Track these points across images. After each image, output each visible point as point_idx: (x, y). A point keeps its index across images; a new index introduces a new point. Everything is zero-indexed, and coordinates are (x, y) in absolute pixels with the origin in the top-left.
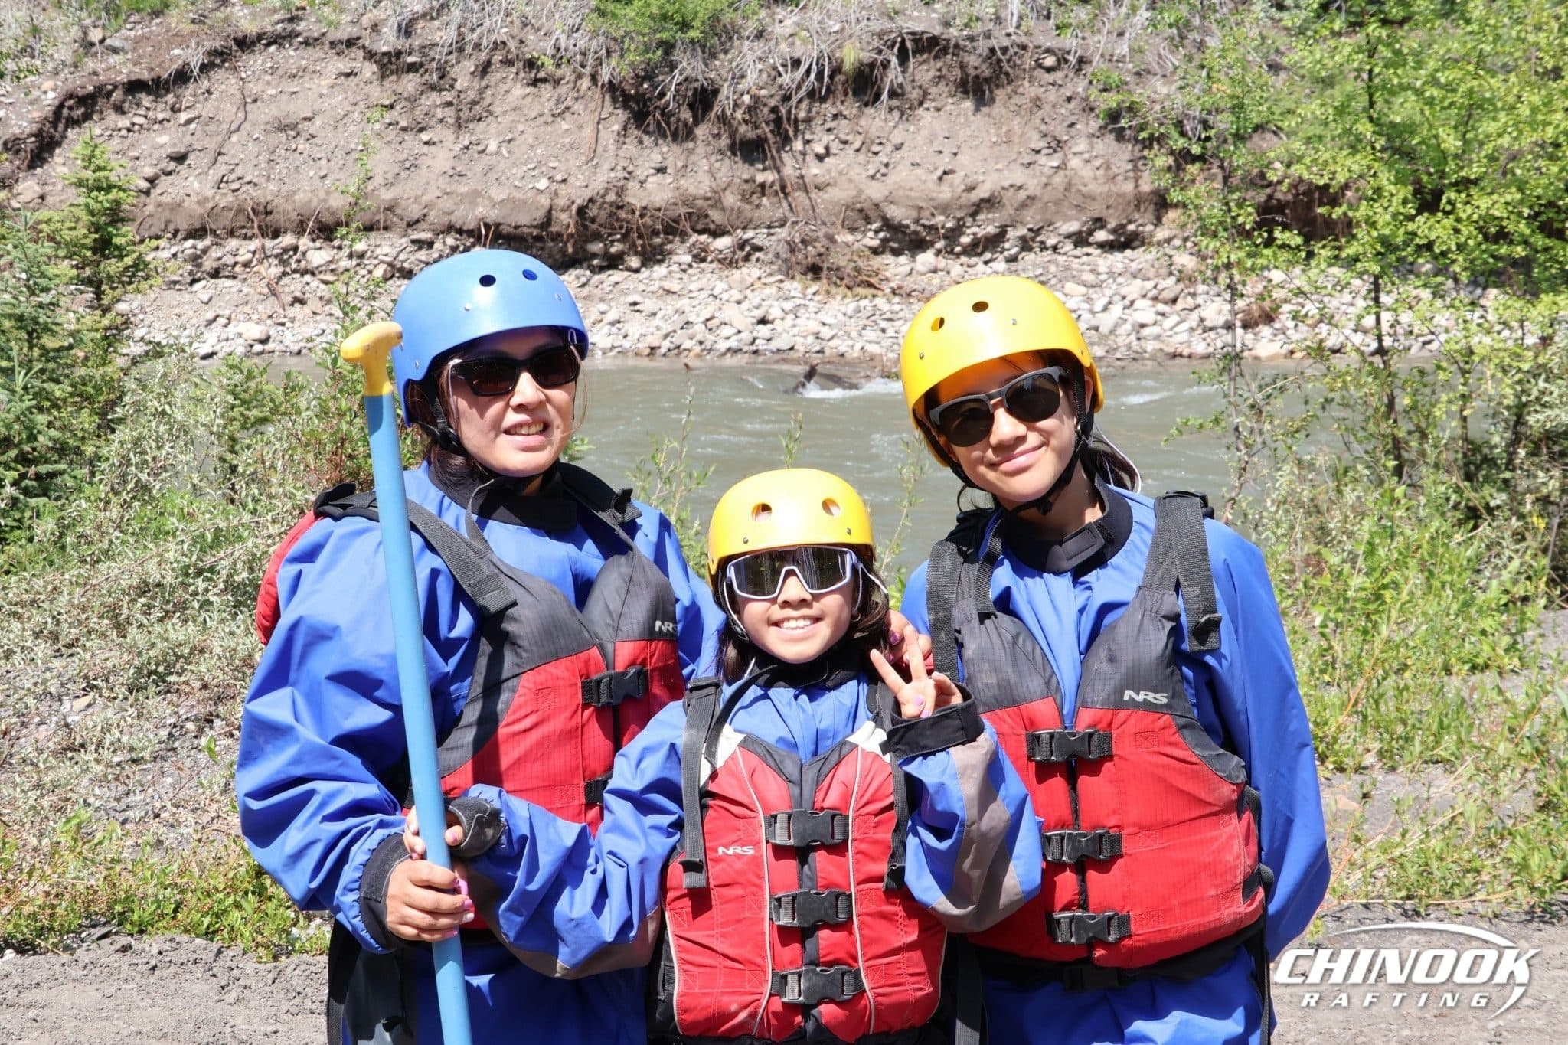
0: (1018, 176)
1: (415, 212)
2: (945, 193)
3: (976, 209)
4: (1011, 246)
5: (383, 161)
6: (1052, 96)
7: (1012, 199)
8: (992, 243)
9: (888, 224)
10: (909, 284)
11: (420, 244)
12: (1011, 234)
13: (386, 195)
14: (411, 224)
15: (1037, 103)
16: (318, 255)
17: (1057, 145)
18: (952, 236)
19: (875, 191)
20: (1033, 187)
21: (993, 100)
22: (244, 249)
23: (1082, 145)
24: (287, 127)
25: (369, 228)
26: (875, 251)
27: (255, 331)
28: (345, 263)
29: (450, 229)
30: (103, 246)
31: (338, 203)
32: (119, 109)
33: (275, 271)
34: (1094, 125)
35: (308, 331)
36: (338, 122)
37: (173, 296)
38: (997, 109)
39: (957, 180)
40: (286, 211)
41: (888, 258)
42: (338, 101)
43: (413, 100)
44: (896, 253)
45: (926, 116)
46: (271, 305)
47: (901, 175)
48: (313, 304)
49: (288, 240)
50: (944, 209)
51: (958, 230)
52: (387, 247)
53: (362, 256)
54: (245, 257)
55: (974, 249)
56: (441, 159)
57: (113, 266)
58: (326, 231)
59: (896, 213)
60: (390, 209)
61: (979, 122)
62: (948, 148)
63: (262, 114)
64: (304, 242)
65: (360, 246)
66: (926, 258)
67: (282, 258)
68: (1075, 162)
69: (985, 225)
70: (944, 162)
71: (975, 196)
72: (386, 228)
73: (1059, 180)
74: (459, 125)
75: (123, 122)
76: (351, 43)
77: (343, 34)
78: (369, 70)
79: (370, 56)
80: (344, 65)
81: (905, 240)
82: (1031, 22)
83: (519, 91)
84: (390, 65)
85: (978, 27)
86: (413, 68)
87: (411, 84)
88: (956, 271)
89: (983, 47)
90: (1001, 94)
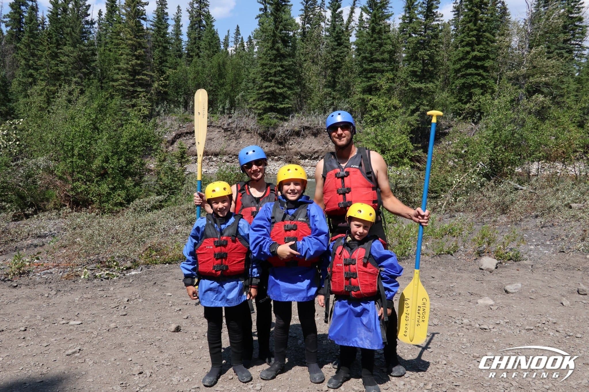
0: (321, 148)
1: (229, 152)
2: (310, 150)
3: (315, 153)
5: (224, 144)
7: (320, 151)
8: (317, 158)
9: (301, 155)
10: (304, 164)
11: (230, 157)
13: (225, 150)
14: (229, 154)
15: (324, 137)
16: (215, 159)
17: (327, 143)
19: (299, 150)
20: (323, 149)
24: (210, 139)
25: (222, 155)
26: (299, 159)
27: (205, 170)
28: (219, 160)
29: (235, 155)
30: (182, 157)
31: (218, 151)
32: (185, 136)
35: (213, 170)
36: (218, 139)
37: (192, 165)
38: (318, 138)
39: (312, 148)
40: (210, 152)
42: (218, 135)
43: (229, 135)
44: (302, 159)
45: (307, 139)
46: (207, 166)
47: (303, 147)
48: (214, 166)
49: (210, 156)
50: (310, 153)
51: (312, 156)
52: (225, 158)
53: (221, 159)
54: (203, 159)
55: (315, 159)
56: (233, 144)
57: (184, 160)
58: (216, 155)
59: (302, 153)
60: (226, 152)
61: (315, 140)
62: (310, 143)
64: (212, 157)
65: (221, 157)
66: (307, 160)
67: (209, 159)
68: (330, 146)
69: (316, 155)
70: (310, 146)
71: (314, 151)
72: (225, 155)
73: (327, 148)
74: (236, 139)
75: (185, 138)
76: (220, 127)
77: (219, 125)
78: (223, 131)
79: (223, 129)
80: (219, 130)
81: (304, 157)
82: (323, 124)
83: (245, 134)
84: (226, 130)
85: (315, 125)
86: (229, 131)
87: (229, 133)
88: (312, 162)
89: (316, 128)
90: (318, 135)
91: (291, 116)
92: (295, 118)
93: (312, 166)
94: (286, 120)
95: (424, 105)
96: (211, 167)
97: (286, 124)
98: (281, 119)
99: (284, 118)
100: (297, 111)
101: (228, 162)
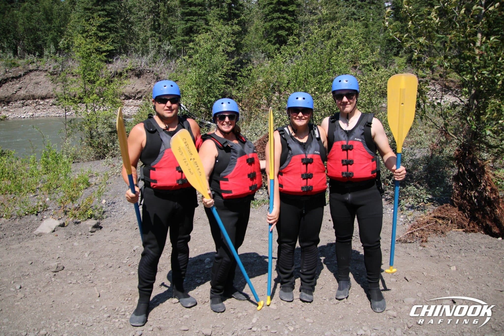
0: (144, 88)
2: (133, 91)
3: (138, 93)
4: (143, 98)
5: (51, 88)
6: (149, 76)
7: (143, 92)
8: (140, 98)
9: (125, 95)
10: (128, 104)
11: (57, 100)
12: (143, 96)
13: (52, 93)
14: (55, 97)
15: (147, 77)
16: (42, 103)
17: (149, 84)
18: (135, 97)
19: (123, 91)
20: (146, 89)
21: (140, 77)
22: (30, 102)
23: (153, 83)
24: (37, 83)
25: (49, 98)
26: (124, 99)
27: (31, 114)
28: (46, 103)
31: (44, 94)
32: (11, 81)
33: (35, 105)
34: (155, 81)
35: (40, 114)
36: (44, 82)
37: (19, 109)
38: (141, 78)
39: (135, 89)
40: (36, 96)
41: (126, 100)
42: (44, 79)
43: (55, 79)
44: (127, 100)
45: (131, 80)
46: (35, 110)
47: (127, 88)
48: (41, 109)
49: (37, 100)
50: (133, 93)
51: (135, 96)
52: (52, 101)
53: (48, 102)
54: (31, 103)
55: (138, 99)
56: (60, 87)
58: (43, 98)
59: (126, 94)
60: (52, 95)
61: (138, 80)
62: (134, 84)
63: (33, 81)
64: (39, 100)
65: (48, 101)
66: (131, 100)
67: (36, 103)
68: (152, 86)
69: (139, 95)
70: (133, 86)
71: (137, 91)
72: (52, 98)
73: (150, 88)
75: (11, 83)
76: (46, 71)
77: (45, 69)
78: (49, 74)
79: (49, 73)
80: (46, 74)
81: (128, 98)
82: (146, 66)
83: (71, 77)
84: (52, 74)
85: (138, 67)
86: (55, 74)
87: (55, 76)
88: (135, 101)
89: (138, 69)
90: (142, 76)
91: (115, 58)
92: (119, 60)
93: (135, 106)
94: (110, 63)
95: (231, 46)
96: (39, 111)
97: (111, 66)
98: (106, 62)
99: (108, 61)
100: (120, 53)
101: (55, 105)
